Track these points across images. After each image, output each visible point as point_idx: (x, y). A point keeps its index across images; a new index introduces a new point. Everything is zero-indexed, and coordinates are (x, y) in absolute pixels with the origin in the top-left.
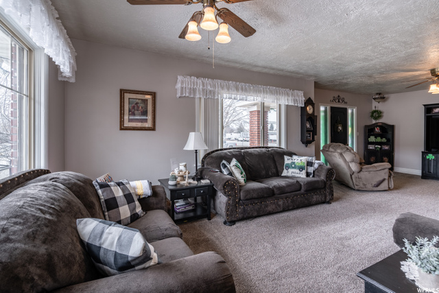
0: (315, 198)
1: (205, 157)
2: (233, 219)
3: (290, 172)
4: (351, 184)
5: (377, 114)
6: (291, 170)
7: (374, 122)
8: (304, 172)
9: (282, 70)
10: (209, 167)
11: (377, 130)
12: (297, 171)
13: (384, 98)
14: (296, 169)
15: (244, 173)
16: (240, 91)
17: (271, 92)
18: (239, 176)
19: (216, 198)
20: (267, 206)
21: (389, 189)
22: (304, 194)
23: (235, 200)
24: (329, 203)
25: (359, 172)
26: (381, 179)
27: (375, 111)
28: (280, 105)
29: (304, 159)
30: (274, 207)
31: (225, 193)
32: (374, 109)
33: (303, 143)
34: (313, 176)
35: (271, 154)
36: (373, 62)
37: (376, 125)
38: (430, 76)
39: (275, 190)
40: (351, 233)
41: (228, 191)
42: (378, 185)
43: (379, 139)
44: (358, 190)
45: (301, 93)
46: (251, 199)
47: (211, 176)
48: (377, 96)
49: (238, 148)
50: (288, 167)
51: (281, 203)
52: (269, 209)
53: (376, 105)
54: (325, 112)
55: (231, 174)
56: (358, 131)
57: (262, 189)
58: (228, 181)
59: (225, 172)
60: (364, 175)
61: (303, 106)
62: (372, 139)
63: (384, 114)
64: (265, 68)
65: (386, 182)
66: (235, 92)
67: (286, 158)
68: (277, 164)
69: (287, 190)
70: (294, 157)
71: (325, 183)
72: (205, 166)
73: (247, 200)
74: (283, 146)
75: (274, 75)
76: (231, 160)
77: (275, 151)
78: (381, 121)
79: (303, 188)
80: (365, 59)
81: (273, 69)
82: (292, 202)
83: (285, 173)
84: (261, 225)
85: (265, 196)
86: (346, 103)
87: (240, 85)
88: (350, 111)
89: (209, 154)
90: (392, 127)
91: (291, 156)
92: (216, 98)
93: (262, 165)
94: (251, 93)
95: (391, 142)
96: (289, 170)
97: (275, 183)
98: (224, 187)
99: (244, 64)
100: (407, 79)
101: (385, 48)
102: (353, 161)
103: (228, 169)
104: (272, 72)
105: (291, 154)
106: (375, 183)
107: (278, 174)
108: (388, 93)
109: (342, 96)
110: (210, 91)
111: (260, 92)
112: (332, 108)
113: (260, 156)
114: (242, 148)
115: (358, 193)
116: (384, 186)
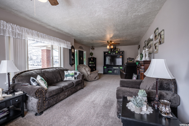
0: (79, 87)
1: (15, 77)
2: (42, 111)
3: (68, 78)
4: (88, 80)
5: (92, 54)
6: (68, 77)
7: (91, 57)
8: (74, 77)
9: (62, 31)
10: (20, 83)
11: (92, 59)
12: (71, 77)
13: (94, 49)
14: (70, 76)
15: (46, 83)
16: (40, 37)
17: (57, 41)
18: (43, 85)
19: (28, 101)
20: (60, 97)
21: (98, 79)
22: (75, 87)
23: (43, 99)
24: (83, 88)
25: (90, 75)
26: (96, 76)
27: (91, 53)
28: (60, 47)
29: (73, 72)
30: (63, 96)
31: (37, 97)
32: (91, 52)
33: (70, 65)
34: (77, 79)
35: (58, 71)
36: (95, 35)
37: (91, 58)
38: (107, 43)
39: (64, 88)
40: (94, 98)
41: (38, 95)
42: (95, 78)
43: (92, 63)
44: (90, 81)
45: (70, 43)
46: (52, 96)
47: (23, 88)
48: (92, 48)
49: (39, 69)
50: (67, 76)
51: (66, 94)
52: (61, 98)
53: (91, 51)
54: (77, 52)
55: (38, 84)
56: (86, 60)
57: (57, 89)
58: (38, 90)
59: (34, 84)
60: (92, 75)
61: (71, 49)
62: (90, 62)
63: (93, 54)
64: (54, 28)
65: (97, 77)
66: (37, 37)
67: (65, 72)
68: (61, 75)
69: (69, 87)
70: (69, 71)
71: (82, 81)
72: (16, 82)
73: (50, 97)
74: (62, 66)
75: (58, 33)
76: (37, 76)
77: (60, 69)
78: (92, 56)
79: (75, 85)
80: (93, 34)
81: (58, 29)
82: (71, 92)
83: (65, 79)
84: (59, 108)
85: (59, 92)
86: (83, 49)
87: (40, 34)
88: (84, 52)
89: (18, 74)
90: (96, 58)
91: (67, 71)
92: (23, 38)
93: (54, 77)
94: (47, 40)
95: (95, 63)
96: (67, 77)
97: (62, 85)
98: (35, 94)
99: (42, 22)
100: (101, 43)
101: (100, 31)
102: (89, 71)
103: (37, 82)
104: (57, 31)
105: (67, 70)
106: (94, 78)
107: (62, 80)
108: (95, 47)
109: (82, 47)
110: (19, 34)
111: (51, 40)
112: (79, 51)
113: (53, 72)
114: (42, 69)
115: (90, 82)
116: (97, 78)
